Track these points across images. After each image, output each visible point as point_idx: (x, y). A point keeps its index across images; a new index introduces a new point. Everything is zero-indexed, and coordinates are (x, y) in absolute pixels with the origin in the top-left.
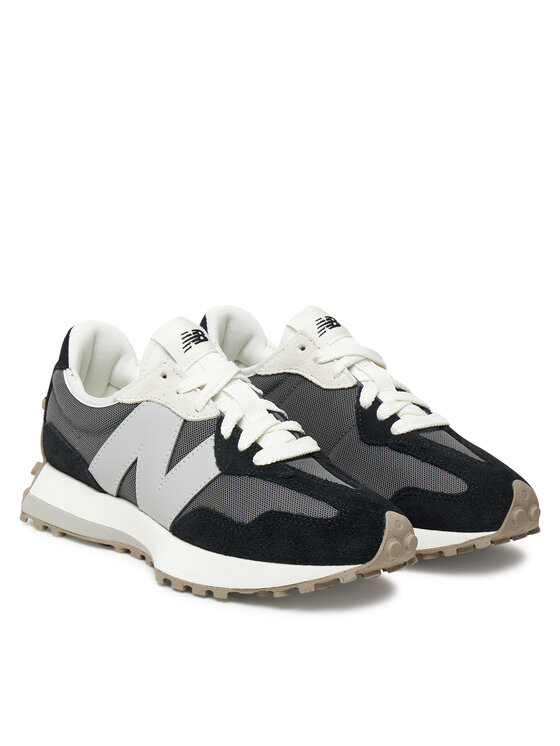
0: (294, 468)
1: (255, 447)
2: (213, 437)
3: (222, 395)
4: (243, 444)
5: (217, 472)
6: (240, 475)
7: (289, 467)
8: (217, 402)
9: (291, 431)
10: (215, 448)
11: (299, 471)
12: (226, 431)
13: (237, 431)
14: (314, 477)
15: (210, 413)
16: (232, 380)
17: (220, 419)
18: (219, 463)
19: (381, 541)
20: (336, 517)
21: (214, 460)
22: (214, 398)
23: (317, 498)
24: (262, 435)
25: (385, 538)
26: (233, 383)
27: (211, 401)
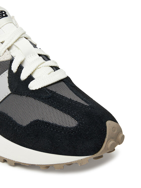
0: (52, 91)
1: (30, 78)
2: (7, 71)
3: (14, 47)
4: (24, 76)
5: (9, 92)
6: (21, 95)
7: (49, 90)
8: (11, 51)
9: (52, 67)
10: (9, 78)
11: (55, 93)
12: (14, 68)
13: (20, 68)
14: (63, 97)
15: (7, 57)
16: (19, 38)
17: (11, 61)
18: (10, 87)
19: (104, 142)
20: (76, 127)
21: (8, 85)
22: (9, 49)
23: (65, 112)
24: (34, 71)
25: (106, 140)
26: (20, 40)
27: (7, 50)
